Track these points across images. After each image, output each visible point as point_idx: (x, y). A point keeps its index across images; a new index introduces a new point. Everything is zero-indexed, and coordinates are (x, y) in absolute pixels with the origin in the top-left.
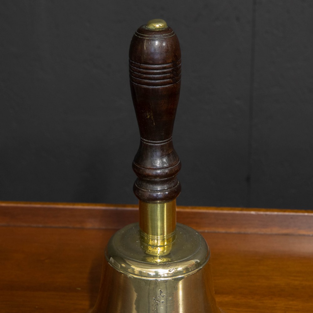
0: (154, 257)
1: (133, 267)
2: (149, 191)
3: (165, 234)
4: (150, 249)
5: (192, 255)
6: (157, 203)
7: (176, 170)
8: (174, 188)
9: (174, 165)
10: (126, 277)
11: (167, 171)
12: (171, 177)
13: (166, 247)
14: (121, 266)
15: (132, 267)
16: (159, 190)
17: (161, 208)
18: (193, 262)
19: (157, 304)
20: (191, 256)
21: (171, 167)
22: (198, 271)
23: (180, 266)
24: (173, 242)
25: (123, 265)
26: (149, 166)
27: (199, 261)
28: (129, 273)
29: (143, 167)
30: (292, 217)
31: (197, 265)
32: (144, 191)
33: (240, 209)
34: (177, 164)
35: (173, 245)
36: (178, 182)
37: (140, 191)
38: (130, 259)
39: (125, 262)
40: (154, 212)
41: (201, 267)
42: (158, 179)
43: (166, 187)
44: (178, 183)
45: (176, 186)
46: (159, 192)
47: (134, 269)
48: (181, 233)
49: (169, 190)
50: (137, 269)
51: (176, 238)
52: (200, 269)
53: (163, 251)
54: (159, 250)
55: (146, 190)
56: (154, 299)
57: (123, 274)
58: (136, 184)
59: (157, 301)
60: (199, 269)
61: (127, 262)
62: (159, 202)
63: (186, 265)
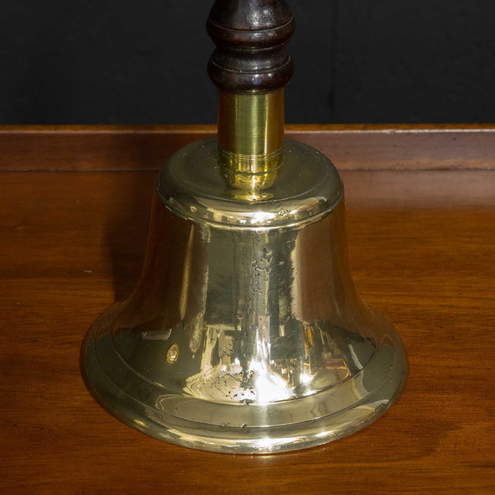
1: (210, 210)
2: (241, 72)
3: (266, 152)
4: (238, 178)
5: (316, 187)
6: (251, 94)
7: (288, 31)
8: (284, 66)
9: (285, 23)
12: (279, 46)
13: (266, 175)
15: (208, 209)
18: (315, 200)
19: (259, 274)
20: (314, 189)
21: (279, 26)
22: (323, 217)
23: (294, 207)
24: (280, 166)
27: (325, 200)
28: (204, 221)
29: (230, 28)
31: (323, 205)
32: (230, 73)
34: (288, 21)
35: (279, 171)
36: (290, 57)
37: (223, 73)
38: (208, 196)
39: (195, 203)
41: (330, 210)
42: (254, 50)
43: (268, 63)
44: (288, 58)
45: (287, 63)
46: (256, 74)
47: (213, 214)
48: (290, 151)
49: (275, 69)
50: (218, 215)
51: (284, 159)
52: (328, 214)
53: (261, 183)
54: (254, 181)
55: (235, 70)
56: (254, 266)
58: (213, 62)
59: (259, 268)
60: (325, 212)
61: (200, 202)
62: (255, 93)
63: (303, 204)
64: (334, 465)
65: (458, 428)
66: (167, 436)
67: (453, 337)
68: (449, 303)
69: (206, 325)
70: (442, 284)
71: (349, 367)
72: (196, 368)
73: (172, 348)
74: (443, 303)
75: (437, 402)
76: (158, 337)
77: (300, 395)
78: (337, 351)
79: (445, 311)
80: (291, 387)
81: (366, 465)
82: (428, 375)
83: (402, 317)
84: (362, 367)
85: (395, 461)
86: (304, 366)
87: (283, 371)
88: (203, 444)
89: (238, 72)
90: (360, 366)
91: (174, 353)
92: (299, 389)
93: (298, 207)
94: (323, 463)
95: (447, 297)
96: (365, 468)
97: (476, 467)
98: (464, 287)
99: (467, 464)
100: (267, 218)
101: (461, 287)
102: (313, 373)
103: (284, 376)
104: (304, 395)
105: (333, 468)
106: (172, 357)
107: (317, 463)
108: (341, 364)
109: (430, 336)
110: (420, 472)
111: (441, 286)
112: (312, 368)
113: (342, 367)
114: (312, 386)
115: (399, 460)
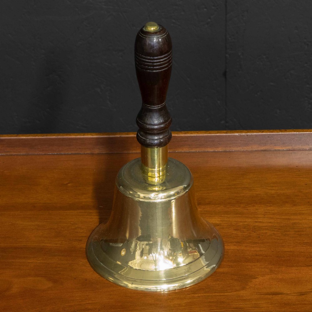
0: (154, 185)
1: (138, 193)
4: (150, 179)
6: (154, 148)
10: (133, 200)
11: (162, 126)
13: (161, 177)
14: (129, 193)
16: (156, 139)
17: (157, 151)
25: (131, 192)
26: (148, 122)
30: (269, 136)
33: (225, 131)
49: (163, 138)
50: (142, 195)
52: (187, 192)
57: (131, 199)
58: (138, 134)
62: (156, 147)
64: (205, 294)
65: (257, 278)
66: (122, 285)
67: (259, 237)
68: (259, 221)
70: (257, 211)
71: (199, 253)
72: (133, 258)
73: (123, 250)
74: (256, 221)
75: (249, 267)
76: (117, 245)
77: (178, 266)
78: (194, 248)
79: (257, 224)
80: (174, 264)
81: (218, 294)
82: (247, 255)
83: (238, 227)
84: (204, 252)
85: (230, 292)
86: (179, 255)
87: (171, 258)
88: (138, 288)
90: (203, 252)
91: (124, 252)
92: (178, 264)
94: (200, 294)
95: (258, 217)
96: (217, 296)
97: (262, 294)
98: (267, 212)
99: (259, 293)
101: (265, 212)
102: (183, 257)
103: (171, 260)
104: (180, 266)
105: (204, 296)
106: (123, 253)
107: (198, 294)
108: (196, 252)
109: (249, 236)
110: (239, 297)
111: (257, 212)
112: (183, 255)
113: (195, 253)
114: (184, 262)
115: (232, 292)
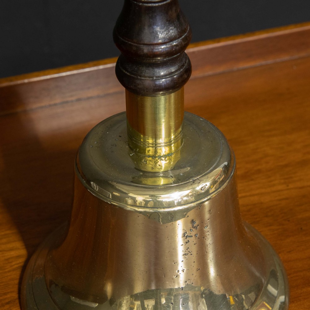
2: (154, 78)
27: (226, 163)
40: (160, 100)
47: (135, 198)
53: (170, 163)
55: (149, 77)
69: (133, 301)
89: (152, 79)
93: (209, 180)
100: (182, 195)
